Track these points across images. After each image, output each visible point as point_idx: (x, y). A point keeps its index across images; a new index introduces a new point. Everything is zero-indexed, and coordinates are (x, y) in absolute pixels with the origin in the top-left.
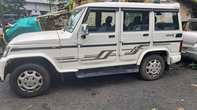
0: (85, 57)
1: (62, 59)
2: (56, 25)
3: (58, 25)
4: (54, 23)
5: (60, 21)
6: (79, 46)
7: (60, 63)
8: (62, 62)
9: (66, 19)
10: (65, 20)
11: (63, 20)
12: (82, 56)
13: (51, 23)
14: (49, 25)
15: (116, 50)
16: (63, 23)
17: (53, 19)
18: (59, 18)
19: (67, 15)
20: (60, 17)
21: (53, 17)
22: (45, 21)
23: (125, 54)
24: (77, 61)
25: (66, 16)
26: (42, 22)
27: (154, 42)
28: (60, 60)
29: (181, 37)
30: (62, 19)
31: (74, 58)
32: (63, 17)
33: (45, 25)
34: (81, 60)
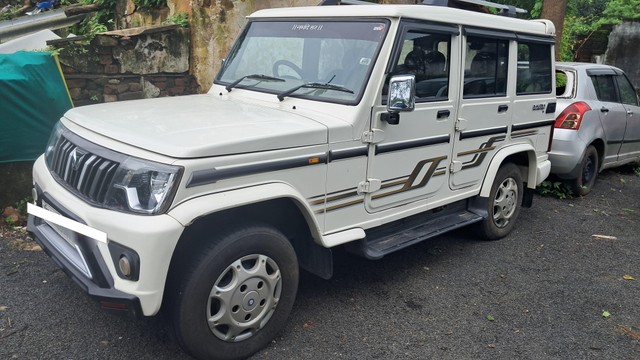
0: (382, 187)
1: (329, 200)
2: (123, 71)
3: (131, 73)
4: (115, 66)
5: (139, 56)
6: (372, 151)
7: (322, 215)
8: (329, 210)
9: (161, 50)
10: (158, 53)
11: (149, 53)
12: (375, 183)
13: (104, 66)
14: (95, 73)
15: (445, 158)
16: (149, 63)
17: (112, 47)
18: (137, 46)
19: (164, 37)
20: (140, 41)
21: (113, 42)
22: (82, 56)
23: (463, 168)
24: (361, 201)
25: (161, 39)
26: (70, 58)
27: (514, 128)
28: (322, 202)
29: (554, 111)
30: (146, 51)
31: (355, 194)
32: (150, 45)
33: (80, 72)
34: (373, 199)
